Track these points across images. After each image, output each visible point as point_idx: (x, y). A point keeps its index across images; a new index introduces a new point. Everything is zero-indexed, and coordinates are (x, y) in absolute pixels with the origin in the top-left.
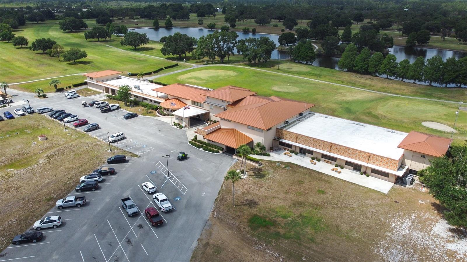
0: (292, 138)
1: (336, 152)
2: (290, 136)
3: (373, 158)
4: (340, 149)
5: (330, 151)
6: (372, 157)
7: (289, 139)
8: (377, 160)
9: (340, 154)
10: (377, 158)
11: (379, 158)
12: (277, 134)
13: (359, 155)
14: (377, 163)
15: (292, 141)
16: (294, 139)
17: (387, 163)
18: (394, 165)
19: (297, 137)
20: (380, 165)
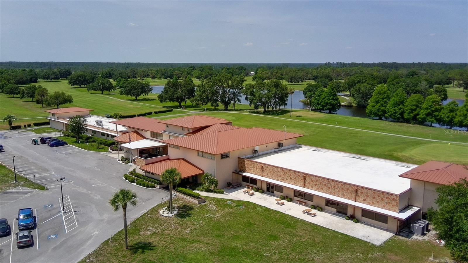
0: (257, 169)
1: (312, 187)
2: (254, 167)
3: (362, 193)
4: (317, 181)
5: (304, 186)
6: (360, 191)
7: (254, 171)
8: (367, 196)
9: (318, 190)
10: (367, 193)
11: (371, 193)
12: (240, 165)
13: (343, 189)
14: (368, 200)
15: (257, 174)
16: (260, 172)
17: (382, 200)
18: (394, 203)
19: (263, 168)
20: (373, 203)
